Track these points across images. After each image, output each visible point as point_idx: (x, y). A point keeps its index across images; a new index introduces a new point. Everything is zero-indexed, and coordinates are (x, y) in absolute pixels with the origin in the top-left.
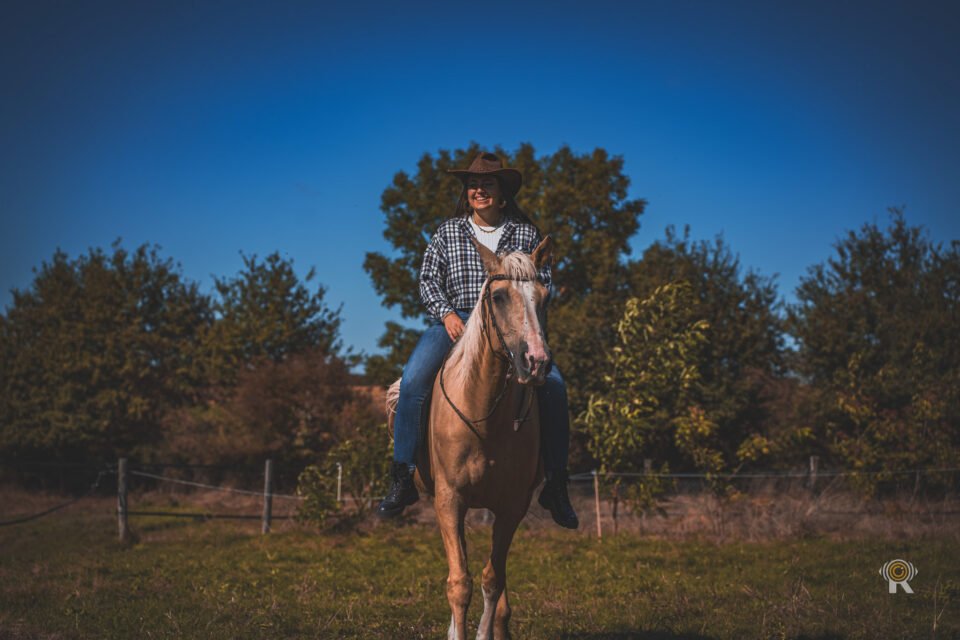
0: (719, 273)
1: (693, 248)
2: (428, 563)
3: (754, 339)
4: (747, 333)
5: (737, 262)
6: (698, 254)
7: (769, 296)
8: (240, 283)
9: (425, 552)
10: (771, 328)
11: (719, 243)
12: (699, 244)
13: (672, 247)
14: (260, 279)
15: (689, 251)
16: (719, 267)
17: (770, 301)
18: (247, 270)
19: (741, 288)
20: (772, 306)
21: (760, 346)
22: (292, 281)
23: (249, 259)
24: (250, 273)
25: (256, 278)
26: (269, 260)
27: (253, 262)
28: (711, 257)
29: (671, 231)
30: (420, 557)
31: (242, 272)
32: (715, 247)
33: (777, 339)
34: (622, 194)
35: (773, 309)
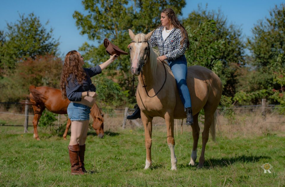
0: (219, 23)
1: (209, 13)
2: (101, 148)
3: (233, 51)
4: (230, 48)
5: (226, 19)
6: (210, 16)
7: (239, 33)
8: (17, 25)
9: (98, 143)
10: (239, 46)
11: (219, 11)
12: (211, 11)
13: (200, 12)
14: (26, 24)
15: (207, 14)
16: (219, 21)
17: (239, 35)
18: (20, 19)
19: (228, 30)
20: (240, 37)
21: (235, 54)
22: (39, 25)
23: (21, 15)
24: (21, 21)
25: (24, 23)
26: (30, 15)
27: (23, 17)
28: (216, 17)
29: (200, 5)
30: (97, 145)
31: (18, 20)
32: (217, 12)
33: (242, 51)
35: (240, 39)
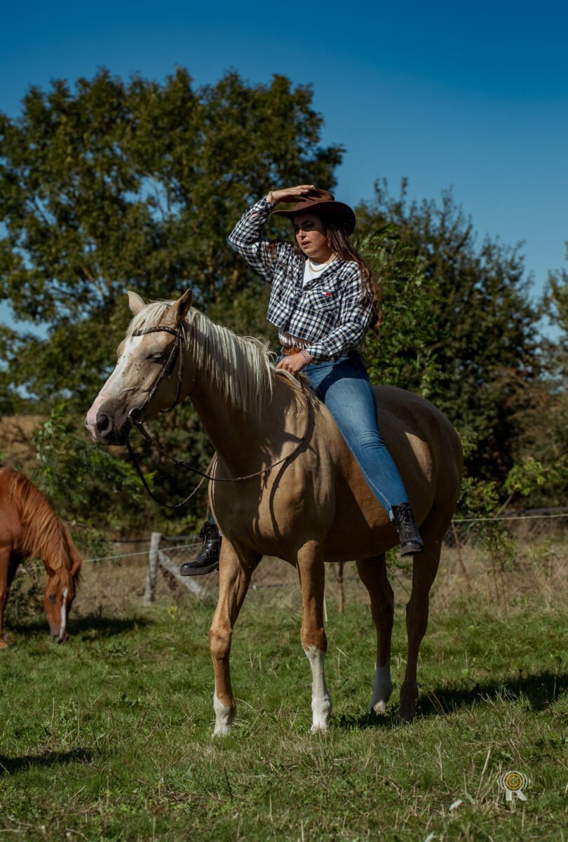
0: (448, 242)
1: (413, 209)
2: (72, 673)
3: (500, 329)
4: (489, 321)
5: (470, 227)
6: (418, 219)
7: (513, 273)
9: (65, 655)
10: (516, 316)
11: (447, 202)
12: (420, 204)
13: (383, 209)
15: (407, 214)
16: (447, 235)
17: (515, 279)
19: (478, 262)
20: (518, 285)
21: (505, 340)
28: (436, 221)
29: (381, 186)
30: (59, 662)
32: (440, 207)
33: (526, 330)
34: (312, 136)
35: (520, 290)
